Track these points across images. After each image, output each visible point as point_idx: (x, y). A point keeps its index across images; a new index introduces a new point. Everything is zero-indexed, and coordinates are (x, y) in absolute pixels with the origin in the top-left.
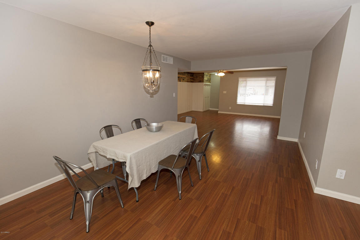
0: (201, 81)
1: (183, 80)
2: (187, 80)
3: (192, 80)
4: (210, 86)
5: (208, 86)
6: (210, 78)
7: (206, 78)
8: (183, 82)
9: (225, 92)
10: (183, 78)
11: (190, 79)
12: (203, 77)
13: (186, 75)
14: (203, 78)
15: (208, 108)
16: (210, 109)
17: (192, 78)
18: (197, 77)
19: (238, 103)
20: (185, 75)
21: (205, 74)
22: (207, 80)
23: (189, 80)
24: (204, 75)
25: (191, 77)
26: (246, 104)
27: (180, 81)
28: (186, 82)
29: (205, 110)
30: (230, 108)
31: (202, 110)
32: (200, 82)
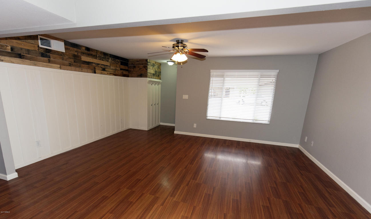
0: (143, 74)
1: (104, 70)
2: (112, 71)
3: (125, 73)
4: (160, 85)
5: (156, 85)
6: (159, 70)
7: (151, 70)
8: (102, 74)
9: (186, 97)
10: (103, 67)
11: (121, 69)
12: (146, 67)
13: (110, 60)
14: (147, 70)
15: (158, 122)
16: (162, 124)
17: (126, 68)
18: (134, 67)
19: (208, 118)
20: (108, 61)
21: (148, 61)
22: (154, 74)
23: (120, 72)
24: (147, 64)
25: (123, 67)
26: (222, 119)
27: (95, 73)
28: (111, 74)
29: (151, 127)
30: (195, 126)
31: (146, 128)
32: (141, 76)
